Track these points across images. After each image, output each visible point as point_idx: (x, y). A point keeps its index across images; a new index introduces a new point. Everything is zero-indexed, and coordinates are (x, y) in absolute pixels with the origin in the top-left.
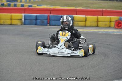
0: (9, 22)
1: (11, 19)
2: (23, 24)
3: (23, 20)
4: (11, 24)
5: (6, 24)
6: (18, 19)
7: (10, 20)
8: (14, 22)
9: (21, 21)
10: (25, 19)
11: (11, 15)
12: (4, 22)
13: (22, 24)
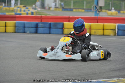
0: (101, 32)
1: (103, 29)
2: (117, 35)
3: (117, 30)
4: (103, 35)
5: (97, 34)
6: (111, 30)
7: (102, 31)
8: (107, 32)
9: (114, 31)
10: (118, 30)
11: (104, 25)
12: (95, 32)
13: (115, 35)
